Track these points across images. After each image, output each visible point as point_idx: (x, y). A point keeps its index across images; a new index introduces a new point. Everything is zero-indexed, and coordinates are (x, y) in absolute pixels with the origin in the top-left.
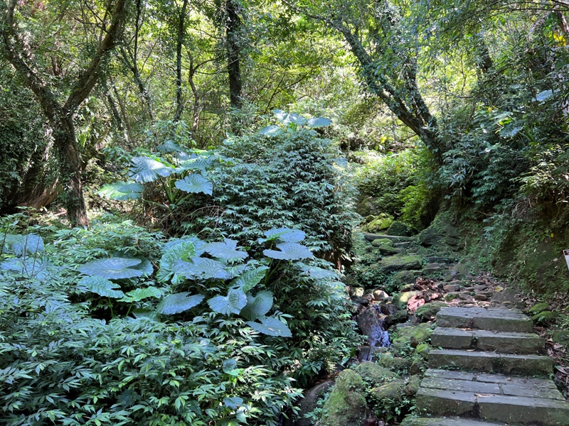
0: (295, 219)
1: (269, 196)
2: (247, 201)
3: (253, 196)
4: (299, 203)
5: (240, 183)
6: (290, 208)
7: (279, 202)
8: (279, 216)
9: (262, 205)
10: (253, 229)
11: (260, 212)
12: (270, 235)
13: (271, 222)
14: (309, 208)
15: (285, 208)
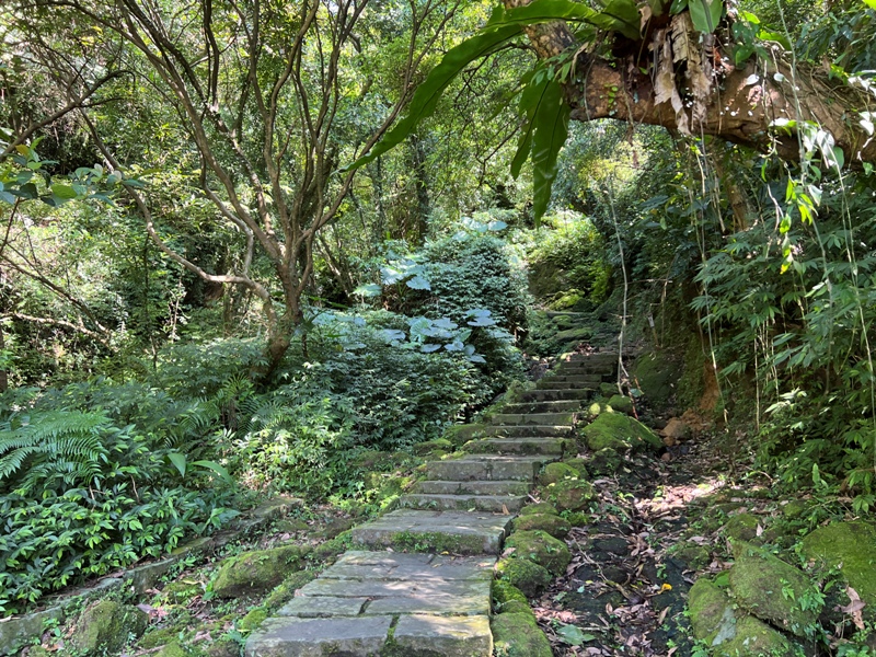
0: (483, 303)
1: (466, 289)
2: (452, 293)
3: (456, 289)
4: (485, 292)
5: (446, 281)
6: (479, 296)
7: (473, 292)
8: (473, 302)
9: (462, 295)
10: (458, 310)
11: (462, 300)
12: (469, 313)
13: (468, 306)
14: (493, 295)
15: (476, 296)
